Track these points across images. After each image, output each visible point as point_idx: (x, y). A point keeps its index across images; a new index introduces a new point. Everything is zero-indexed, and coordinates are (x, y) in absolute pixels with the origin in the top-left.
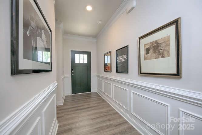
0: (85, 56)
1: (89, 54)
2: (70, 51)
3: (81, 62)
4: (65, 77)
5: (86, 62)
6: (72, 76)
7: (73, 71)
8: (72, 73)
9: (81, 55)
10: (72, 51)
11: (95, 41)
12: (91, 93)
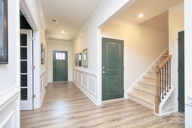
0: (64, 54)
1: (66, 53)
2: (52, 51)
3: (60, 59)
4: (48, 69)
5: (64, 58)
6: (53, 69)
7: (54, 65)
8: (53, 66)
9: (60, 54)
10: (53, 51)
11: (71, 43)
12: (67, 82)
